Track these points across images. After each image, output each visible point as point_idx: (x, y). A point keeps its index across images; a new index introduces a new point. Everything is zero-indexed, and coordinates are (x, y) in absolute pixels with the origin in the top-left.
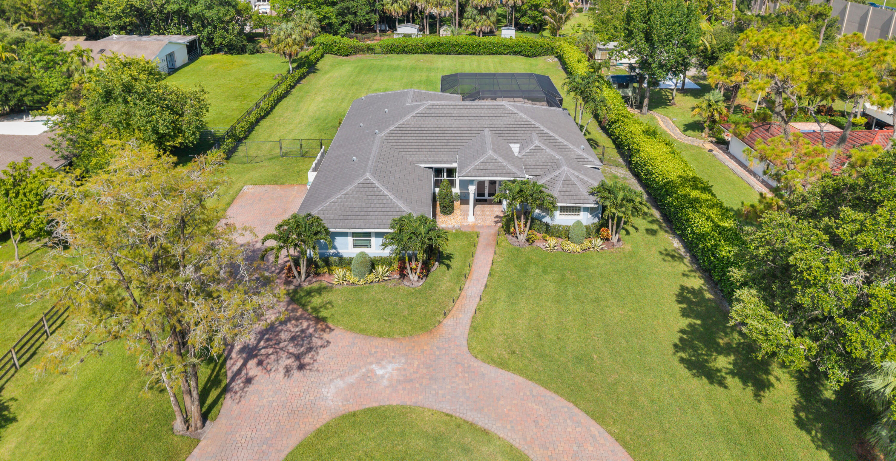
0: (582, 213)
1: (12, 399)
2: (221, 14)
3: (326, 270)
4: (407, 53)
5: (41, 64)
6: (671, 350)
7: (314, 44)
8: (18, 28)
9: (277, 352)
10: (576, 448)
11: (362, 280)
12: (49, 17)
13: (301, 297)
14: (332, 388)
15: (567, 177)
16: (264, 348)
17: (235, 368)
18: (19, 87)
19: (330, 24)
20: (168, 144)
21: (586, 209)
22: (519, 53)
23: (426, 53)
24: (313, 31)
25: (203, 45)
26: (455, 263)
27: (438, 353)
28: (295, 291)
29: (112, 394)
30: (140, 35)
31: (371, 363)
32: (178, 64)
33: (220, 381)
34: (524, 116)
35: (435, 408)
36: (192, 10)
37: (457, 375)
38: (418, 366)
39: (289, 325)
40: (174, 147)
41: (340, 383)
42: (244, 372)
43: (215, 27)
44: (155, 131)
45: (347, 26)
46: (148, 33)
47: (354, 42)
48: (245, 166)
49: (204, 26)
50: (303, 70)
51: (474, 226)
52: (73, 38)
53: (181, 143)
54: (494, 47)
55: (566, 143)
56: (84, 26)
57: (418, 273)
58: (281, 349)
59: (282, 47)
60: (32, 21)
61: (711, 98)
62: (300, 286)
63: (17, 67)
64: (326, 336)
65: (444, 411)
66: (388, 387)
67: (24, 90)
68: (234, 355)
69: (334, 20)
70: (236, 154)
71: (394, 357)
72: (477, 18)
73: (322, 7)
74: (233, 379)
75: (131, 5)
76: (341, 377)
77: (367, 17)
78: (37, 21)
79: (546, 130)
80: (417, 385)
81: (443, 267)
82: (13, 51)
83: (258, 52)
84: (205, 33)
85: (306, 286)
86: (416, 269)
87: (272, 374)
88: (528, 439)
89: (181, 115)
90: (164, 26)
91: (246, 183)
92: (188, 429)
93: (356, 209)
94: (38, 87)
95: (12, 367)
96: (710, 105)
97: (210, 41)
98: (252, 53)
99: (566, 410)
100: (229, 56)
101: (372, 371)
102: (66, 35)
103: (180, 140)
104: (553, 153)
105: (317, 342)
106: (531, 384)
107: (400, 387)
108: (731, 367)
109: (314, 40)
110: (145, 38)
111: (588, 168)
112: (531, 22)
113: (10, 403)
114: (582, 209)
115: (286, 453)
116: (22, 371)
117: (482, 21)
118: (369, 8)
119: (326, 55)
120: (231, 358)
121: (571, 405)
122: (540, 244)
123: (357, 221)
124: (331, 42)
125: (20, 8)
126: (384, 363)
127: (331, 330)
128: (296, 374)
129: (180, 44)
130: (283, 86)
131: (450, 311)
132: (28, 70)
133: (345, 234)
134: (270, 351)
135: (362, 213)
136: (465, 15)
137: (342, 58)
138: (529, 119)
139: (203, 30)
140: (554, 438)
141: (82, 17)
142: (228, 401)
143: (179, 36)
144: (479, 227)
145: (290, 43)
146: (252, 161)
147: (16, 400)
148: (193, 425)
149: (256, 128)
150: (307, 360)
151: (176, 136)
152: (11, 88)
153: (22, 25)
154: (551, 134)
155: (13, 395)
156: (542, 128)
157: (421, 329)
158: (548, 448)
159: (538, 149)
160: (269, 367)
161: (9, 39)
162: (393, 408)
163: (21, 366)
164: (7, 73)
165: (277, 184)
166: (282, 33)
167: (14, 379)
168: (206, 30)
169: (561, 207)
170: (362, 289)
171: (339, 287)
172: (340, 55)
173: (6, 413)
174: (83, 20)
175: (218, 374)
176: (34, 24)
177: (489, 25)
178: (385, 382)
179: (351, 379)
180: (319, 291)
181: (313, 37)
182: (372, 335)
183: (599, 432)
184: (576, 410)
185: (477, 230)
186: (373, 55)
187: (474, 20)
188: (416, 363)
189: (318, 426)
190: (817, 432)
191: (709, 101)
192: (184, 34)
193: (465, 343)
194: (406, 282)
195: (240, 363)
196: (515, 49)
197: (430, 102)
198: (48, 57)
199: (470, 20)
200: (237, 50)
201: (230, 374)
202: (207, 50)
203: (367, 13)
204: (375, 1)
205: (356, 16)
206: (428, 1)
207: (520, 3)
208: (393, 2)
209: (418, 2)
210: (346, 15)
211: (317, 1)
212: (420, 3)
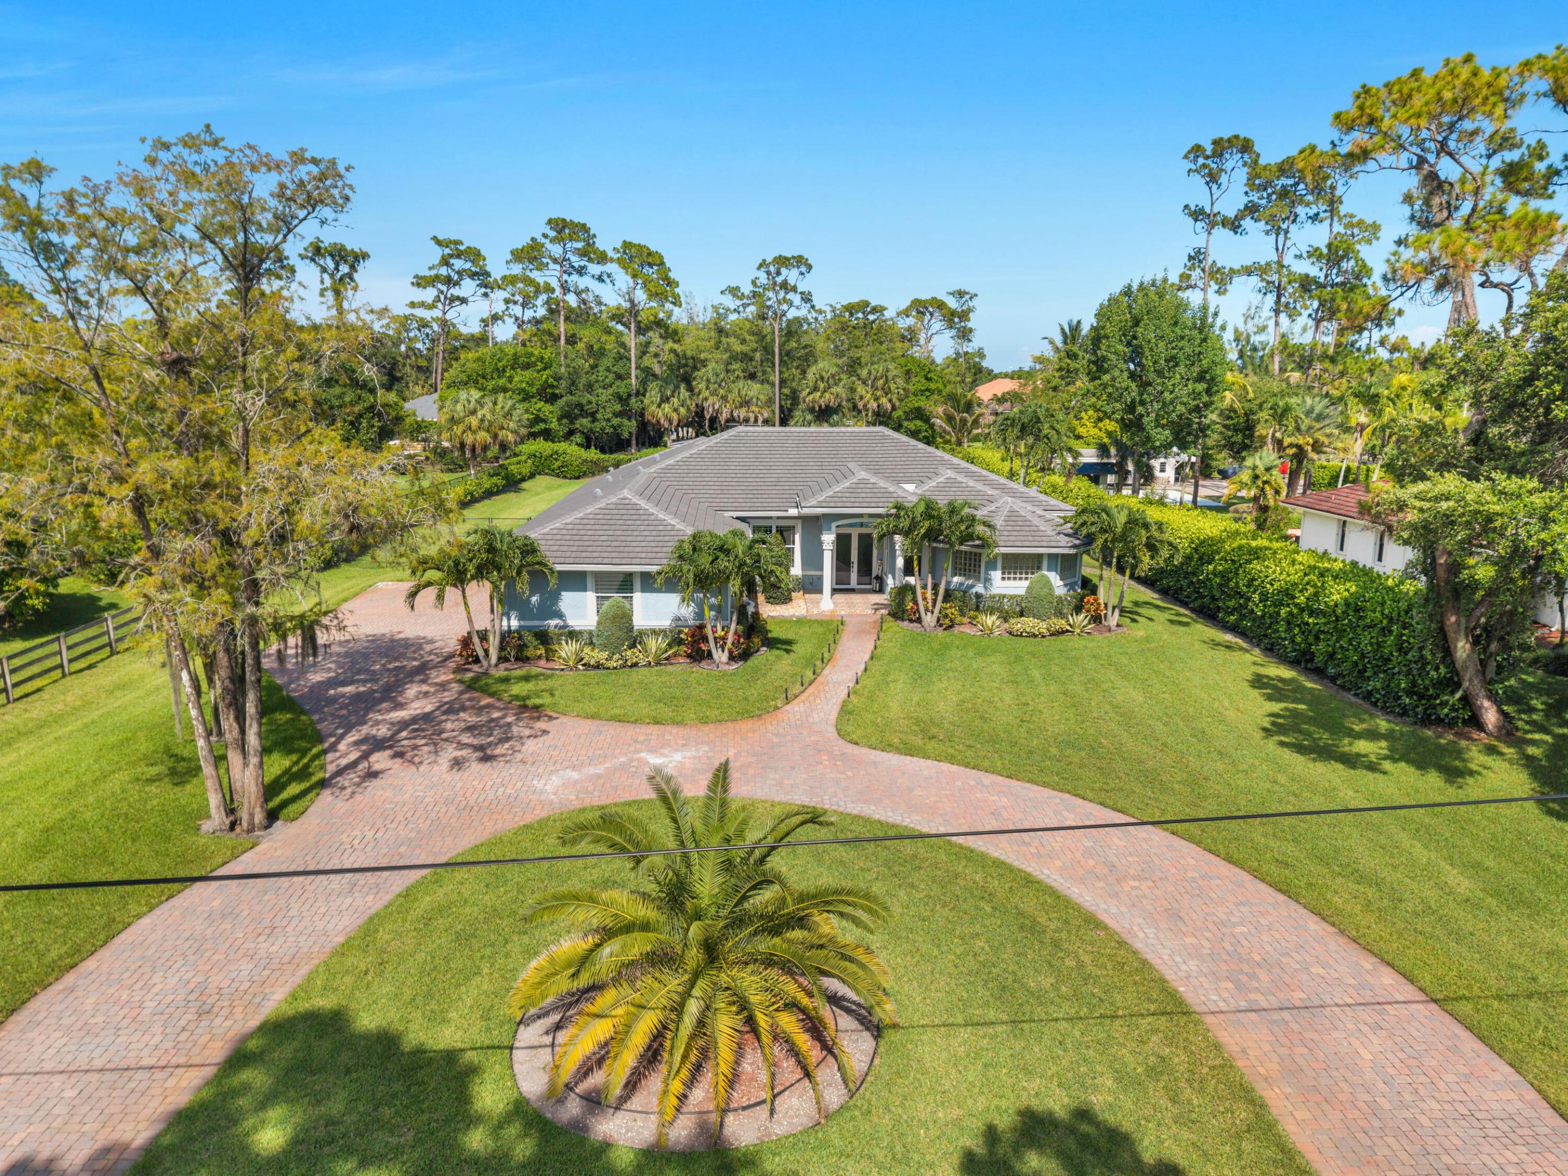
3: (542, 651)
6: (1258, 732)
9: (435, 743)
11: (617, 656)
13: (489, 685)
14: (555, 780)
15: (1013, 511)
16: (407, 739)
17: (344, 761)
19: (547, 433)
24: (514, 432)
26: (800, 649)
27: (776, 740)
28: (478, 679)
31: (637, 752)
33: (311, 774)
35: (777, 798)
37: (819, 763)
39: (462, 715)
41: (572, 774)
42: (362, 765)
47: (590, 455)
50: (499, 481)
51: (833, 614)
57: (729, 645)
58: (445, 740)
59: (459, 433)
61: (1258, 463)
62: (486, 672)
64: (540, 725)
68: (342, 746)
71: (685, 745)
73: (534, 401)
74: (338, 773)
76: (574, 767)
77: (616, 421)
79: (964, 465)
81: (778, 653)
85: (499, 673)
86: (724, 638)
87: (424, 767)
91: (380, 580)
92: (232, 827)
93: (604, 538)
96: (1256, 477)
101: (640, 760)
104: (980, 487)
105: (521, 731)
106: (977, 773)
108: (1386, 751)
109: (517, 450)
114: (1045, 560)
118: (617, 407)
119: (538, 475)
120: (336, 751)
121: (1067, 796)
123: (605, 555)
124: (548, 453)
126: (664, 751)
127: (552, 718)
128: (476, 766)
131: (796, 695)
134: (421, 742)
142: (325, 797)
144: (843, 614)
145: (475, 424)
148: (245, 817)
150: (499, 750)
156: (956, 461)
157: (740, 714)
159: (952, 481)
160: (417, 759)
166: (459, 407)
170: (615, 672)
171: (569, 673)
172: (565, 477)
175: (306, 767)
179: (595, 770)
180: (526, 678)
181: (516, 443)
182: (638, 721)
184: (1078, 801)
185: (841, 617)
189: (523, 823)
191: (1255, 468)
193: (831, 728)
194: (704, 665)
195: (354, 755)
197: (740, 429)
201: (332, 768)
203: (616, 415)
204: (629, 396)
205: (595, 420)
206: (724, 398)
207: (889, 406)
208: (662, 401)
209: (706, 399)
210: (576, 418)
211: (523, 390)
212: (710, 401)
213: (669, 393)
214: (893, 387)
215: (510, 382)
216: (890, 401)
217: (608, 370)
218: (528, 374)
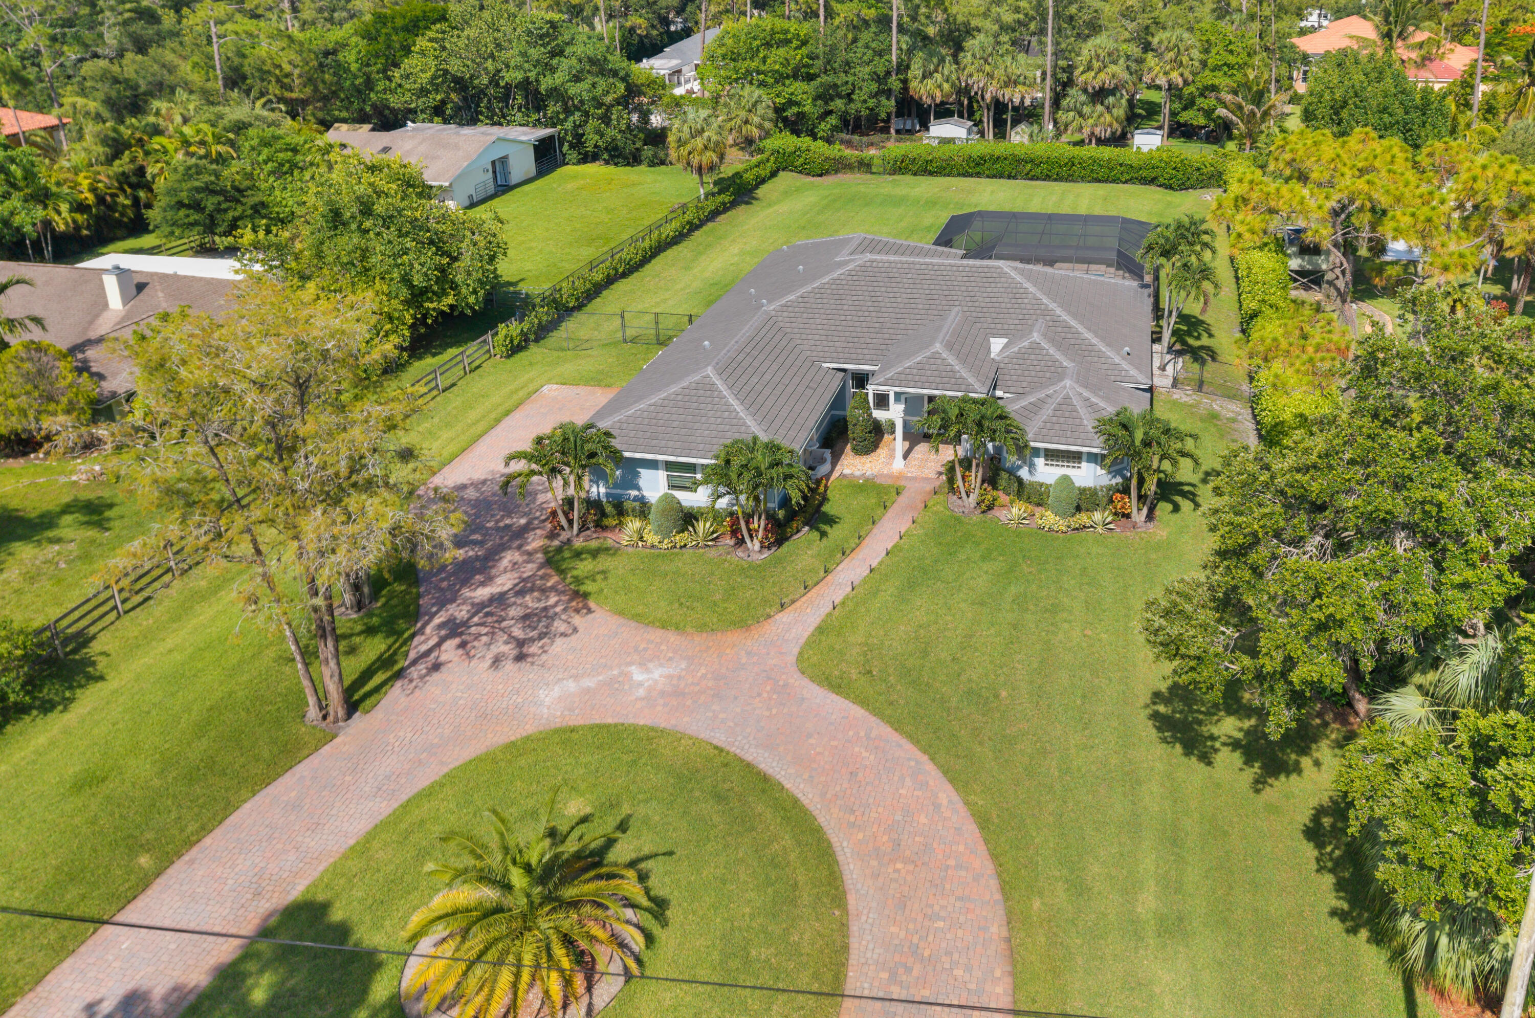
0: (1084, 465)
1: (106, 654)
2: (599, 91)
3: (616, 521)
4: (931, 174)
5: (270, 166)
6: (1146, 698)
7: (761, 151)
8: (264, 105)
9: (493, 633)
10: (898, 817)
11: (667, 541)
12: (316, 90)
13: (564, 559)
14: (557, 691)
15: (1067, 398)
16: (477, 625)
17: (424, 648)
18: (233, 204)
19: (801, 116)
20: (431, 306)
21: (1093, 458)
22: (1152, 181)
23: (966, 175)
24: (760, 127)
25: (566, 147)
26: (834, 533)
27: (744, 661)
28: (559, 550)
29: (235, 661)
30: (461, 124)
31: (630, 664)
32: (514, 178)
33: (396, 662)
34: (1032, 289)
35: (702, 736)
36: (546, 83)
37: (759, 695)
38: (704, 676)
39: (528, 598)
40: (442, 313)
41: (571, 686)
42: (433, 655)
43: (587, 114)
44: (406, 280)
45: (833, 120)
46: (473, 121)
47: (837, 150)
48: (561, 354)
49: (568, 111)
50: (726, 198)
51: (900, 476)
52: (352, 126)
53: (452, 307)
54: (1102, 166)
55: (1095, 341)
56: (374, 106)
57: (760, 537)
58: (502, 630)
59: (686, 154)
60: (287, 94)
62: (569, 541)
63: (234, 170)
64: (577, 620)
65: (715, 742)
66: (642, 699)
67: (240, 209)
68: (428, 630)
69: (808, 108)
70: (555, 333)
71: (670, 659)
72: (1087, 110)
73: (787, 82)
74: (414, 662)
75: (446, 72)
76: (576, 677)
77: (871, 103)
78: (294, 95)
79: (1065, 317)
80: (689, 702)
81: (816, 535)
82: (232, 143)
83: (662, 163)
84: (569, 125)
85: (578, 543)
86: (757, 531)
87: (474, 662)
88: (829, 796)
89: (455, 259)
90: (501, 110)
91: (549, 382)
92: (325, 717)
93: (676, 424)
94: (263, 204)
95: (112, 610)
97: (578, 142)
98: (652, 164)
99: (913, 763)
100: (612, 168)
101: (628, 676)
102: (344, 121)
103: (450, 300)
104: (1058, 356)
105: (559, 626)
106: (873, 721)
107: (661, 702)
108: (1240, 735)
109: (761, 144)
110: (467, 131)
111: (1124, 389)
112: (1202, 121)
113: (100, 658)
114: (1084, 457)
115: (452, 766)
116: (126, 620)
117: (1095, 115)
118: (874, 87)
119: (781, 173)
120: (423, 633)
121: (925, 758)
122: (1001, 514)
123: (671, 444)
124: (792, 149)
125: (269, 72)
126: (651, 665)
127: (590, 611)
128: (509, 666)
129: (522, 142)
130: (675, 224)
131: (793, 602)
132: (250, 176)
133: (652, 465)
134: (484, 630)
135: (683, 431)
136: (1064, 103)
137: (810, 179)
138: (1039, 295)
139: (565, 120)
140: (871, 800)
141: (372, 90)
142: (397, 691)
143: (525, 129)
144: (907, 478)
145: (700, 146)
146: (579, 346)
147: (108, 655)
148: (332, 713)
149: (605, 293)
150: (534, 649)
151: (444, 293)
152: (219, 203)
153: (270, 101)
154: (1073, 323)
155: (106, 648)
156: (1059, 311)
157: (733, 623)
158: (853, 811)
159: (1035, 347)
160: (472, 652)
161: (225, 122)
162: (635, 729)
163: (126, 612)
164: (213, 178)
165: (599, 386)
166: (686, 128)
167: (112, 628)
168: (571, 119)
169: (1046, 450)
170: (664, 555)
171: (630, 549)
172: (807, 174)
173: (91, 669)
174: (372, 95)
175: (395, 653)
176: (292, 100)
177: (1111, 125)
178: (641, 692)
179: (589, 683)
180: (594, 554)
181: (760, 138)
182: (652, 624)
183: (950, 801)
184: (929, 767)
185: (902, 483)
186: (869, 176)
187: (1081, 114)
188: (703, 671)
189: (513, 738)
190: (1336, 847)
192: (535, 126)
193: (796, 651)
194: (740, 553)
195: (431, 643)
196: (1144, 173)
197: (869, 256)
198: (281, 155)
199: (1072, 114)
200: (625, 158)
201: (412, 655)
202: (573, 155)
203: (872, 96)
204: (888, 73)
205: (851, 100)
206: (990, 76)
207: (1180, 81)
208: (924, 77)
209: (971, 75)
210: (832, 99)
211: (777, 71)
212: (975, 78)
213: (932, 67)
214: (1185, 59)
215: (764, 61)
216: (1182, 75)
217: (867, 47)
218: (782, 51)
